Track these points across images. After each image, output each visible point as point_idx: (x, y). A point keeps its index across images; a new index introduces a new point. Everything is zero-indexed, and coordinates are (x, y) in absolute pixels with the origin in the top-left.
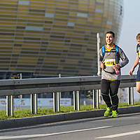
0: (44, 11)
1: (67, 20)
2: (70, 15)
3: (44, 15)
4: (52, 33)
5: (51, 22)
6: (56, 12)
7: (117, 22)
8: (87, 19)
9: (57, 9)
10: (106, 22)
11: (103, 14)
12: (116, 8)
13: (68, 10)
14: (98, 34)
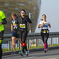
0: (4, 3)
1: (15, 7)
2: (16, 5)
3: (4, 5)
4: (8, 13)
5: (7, 8)
6: (10, 3)
7: (38, 8)
8: (24, 6)
9: (10, 2)
10: (33, 8)
11: (32, 4)
12: (38, 3)
13: (15, 2)
14: (29, 14)
